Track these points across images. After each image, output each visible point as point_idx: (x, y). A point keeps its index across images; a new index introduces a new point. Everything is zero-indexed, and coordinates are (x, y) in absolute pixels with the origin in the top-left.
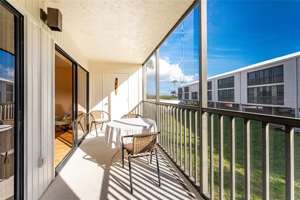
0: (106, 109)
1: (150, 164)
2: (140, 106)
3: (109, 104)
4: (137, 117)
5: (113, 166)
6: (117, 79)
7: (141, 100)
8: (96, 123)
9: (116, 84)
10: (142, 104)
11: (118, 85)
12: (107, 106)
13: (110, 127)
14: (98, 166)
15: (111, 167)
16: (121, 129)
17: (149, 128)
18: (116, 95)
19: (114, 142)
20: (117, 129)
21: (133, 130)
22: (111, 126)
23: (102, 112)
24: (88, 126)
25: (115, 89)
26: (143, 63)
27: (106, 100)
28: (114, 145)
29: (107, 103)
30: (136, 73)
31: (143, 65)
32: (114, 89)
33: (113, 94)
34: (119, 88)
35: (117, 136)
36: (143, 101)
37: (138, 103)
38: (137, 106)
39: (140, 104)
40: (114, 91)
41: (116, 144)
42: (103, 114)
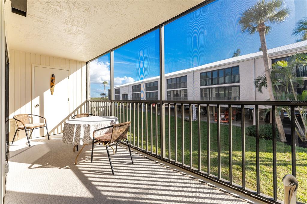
0: (37, 111)
1: (115, 154)
2: (83, 106)
3: (41, 106)
4: (89, 116)
5: (78, 164)
6: (53, 76)
7: (84, 100)
8: (27, 130)
9: (52, 81)
10: (86, 104)
11: (55, 83)
12: (38, 107)
13: (75, 125)
14: (60, 169)
15: (77, 165)
16: (90, 124)
17: (115, 122)
18: (52, 94)
19: (82, 139)
20: (85, 126)
23: (30, 116)
24: (8, 136)
25: (51, 87)
26: (87, 61)
27: (36, 101)
28: (82, 142)
29: (39, 104)
30: (79, 71)
31: (87, 63)
32: (49, 85)
33: (47, 94)
34: (56, 87)
35: (85, 132)
36: (87, 101)
37: (81, 104)
38: (80, 107)
39: (84, 104)
40: (49, 90)
41: (84, 141)
42: (32, 118)
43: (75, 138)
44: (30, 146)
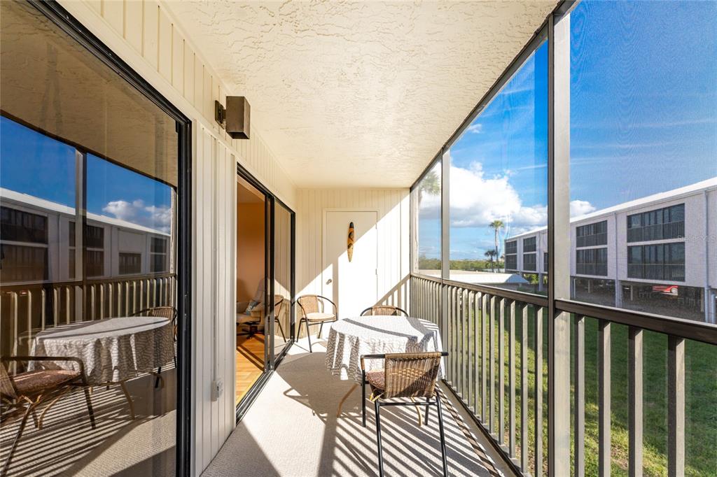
0: (328, 292)
1: (423, 426)
2: (403, 287)
3: (335, 281)
4: (395, 314)
5: (342, 418)
6: (351, 226)
7: (406, 273)
8: (309, 323)
9: (350, 235)
10: (408, 282)
11: (355, 239)
12: (331, 284)
13: (338, 334)
14: (314, 414)
15: (340, 421)
16: (360, 338)
17: (422, 341)
18: (350, 261)
19: (344, 366)
20: (351, 339)
21: (387, 342)
22: (340, 331)
23: (320, 298)
24: (293, 327)
25: (349, 247)
26: (410, 186)
27: (328, 273)
28: (346, 374)
29: (332, 279)
30: (395, 210)
31: (411, 189)
32: (347, 247)
33: (343, 258)
34: (356, 245)
35: (351, 354)
36: (411, 276)
37: (399, 281)
38: (398, 287)
39: (404, 281)
40: (346, 252)
41: (349, 371)
42: (322, 302)
43: (337, 361)
44: (311, 352)
